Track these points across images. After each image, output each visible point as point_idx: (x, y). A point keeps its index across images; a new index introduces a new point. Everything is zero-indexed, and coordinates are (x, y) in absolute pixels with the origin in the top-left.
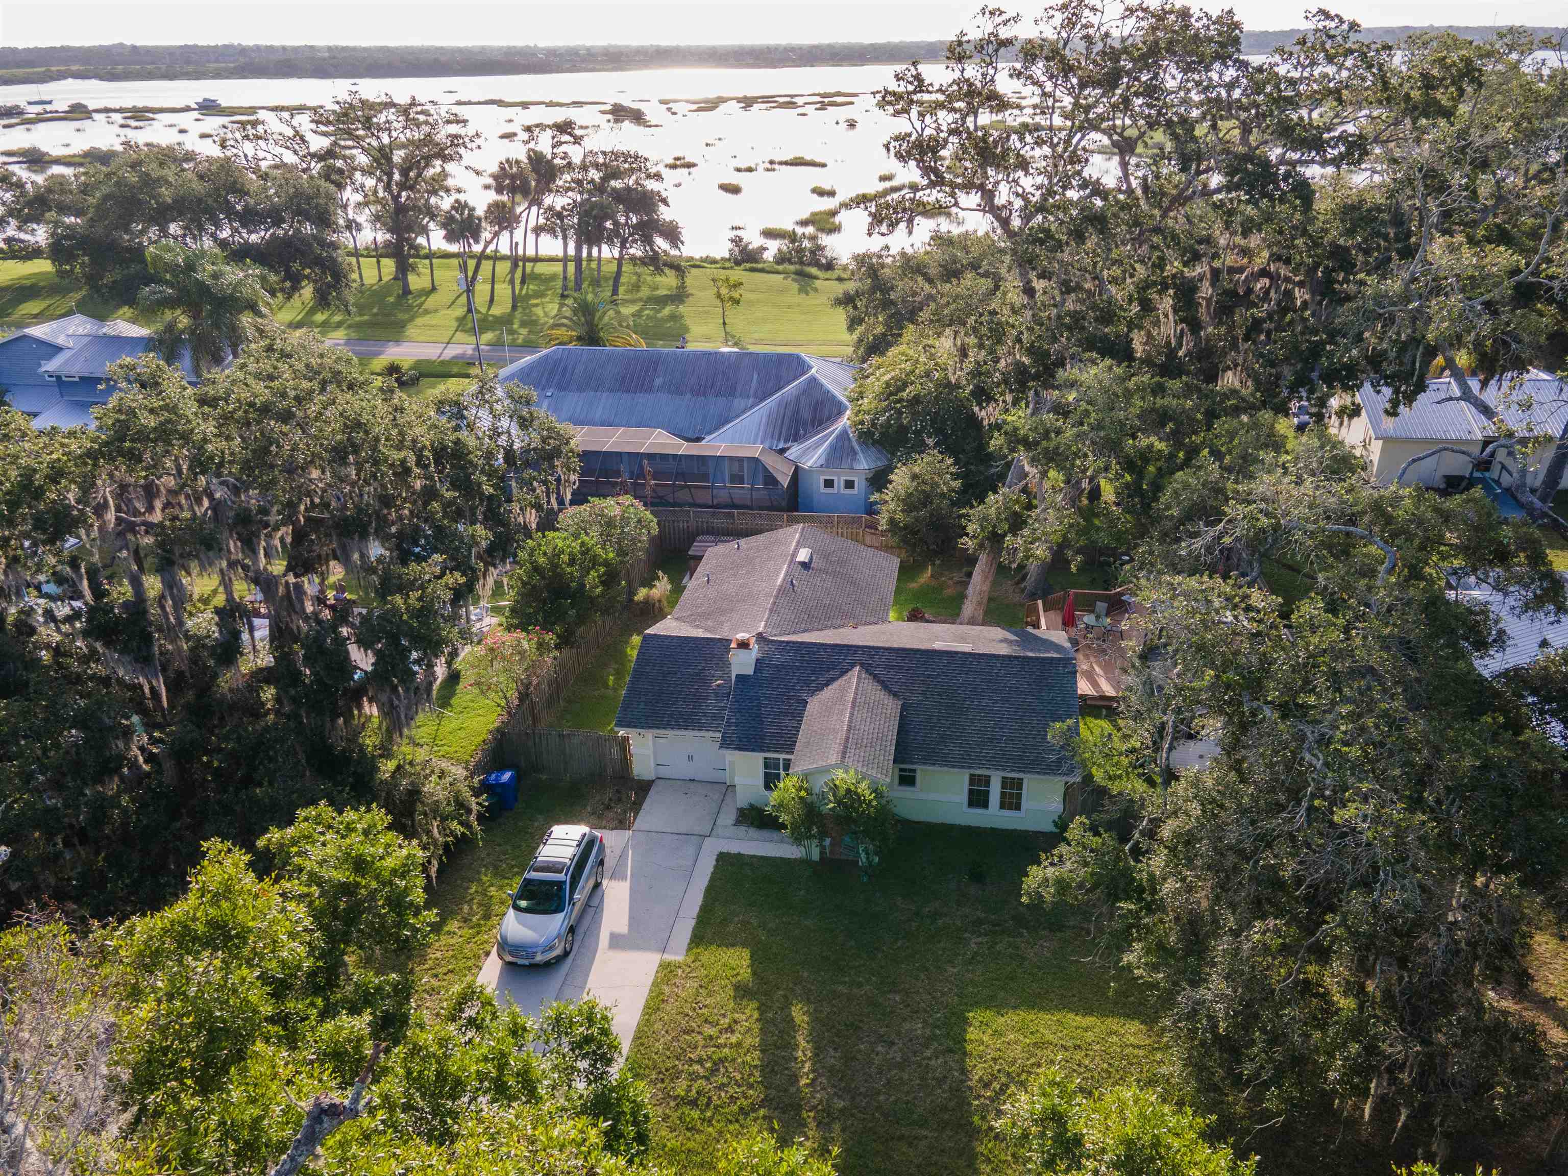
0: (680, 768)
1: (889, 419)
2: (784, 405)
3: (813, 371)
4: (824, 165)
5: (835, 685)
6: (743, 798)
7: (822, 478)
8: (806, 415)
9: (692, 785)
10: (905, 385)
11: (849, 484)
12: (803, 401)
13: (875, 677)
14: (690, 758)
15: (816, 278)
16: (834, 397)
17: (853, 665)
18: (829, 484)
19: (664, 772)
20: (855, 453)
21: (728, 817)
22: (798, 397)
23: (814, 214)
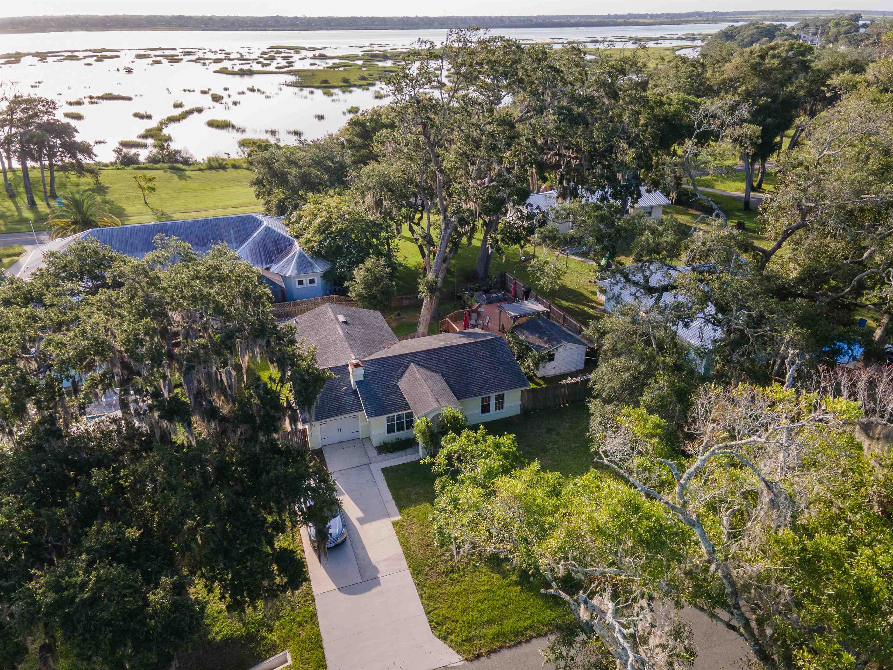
0: (335, 436)
1: (330, 244)
2: (257, 244)
3: (265, 223)
4: (130, 99)
5: (407, 374)
6: (376, 441)
7: (297, 280)
8: (272, 247)
9: (343, 444)
10: (330, 226)
11: (312, 281)
12: (268, 241)
13: (422, 366)
14: (340, 430)
15: (185, 170)
16: (283, 236)
17: (409, 363)
18: (301, 283)
19: (325, 442)
20: (311, 264)
21: (373, 453)
22: (263, 239)
23: (147, 131)
